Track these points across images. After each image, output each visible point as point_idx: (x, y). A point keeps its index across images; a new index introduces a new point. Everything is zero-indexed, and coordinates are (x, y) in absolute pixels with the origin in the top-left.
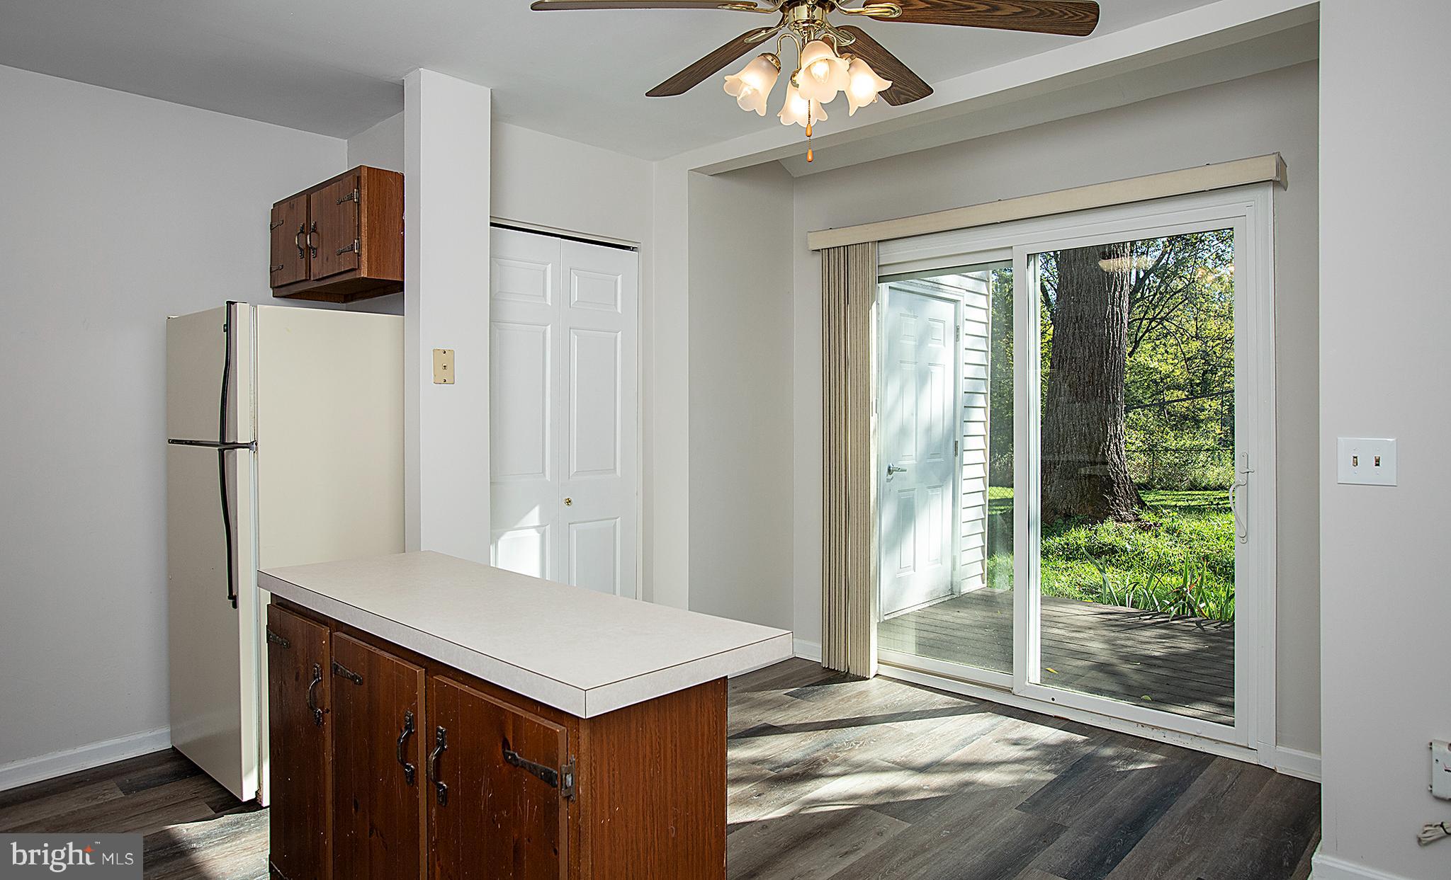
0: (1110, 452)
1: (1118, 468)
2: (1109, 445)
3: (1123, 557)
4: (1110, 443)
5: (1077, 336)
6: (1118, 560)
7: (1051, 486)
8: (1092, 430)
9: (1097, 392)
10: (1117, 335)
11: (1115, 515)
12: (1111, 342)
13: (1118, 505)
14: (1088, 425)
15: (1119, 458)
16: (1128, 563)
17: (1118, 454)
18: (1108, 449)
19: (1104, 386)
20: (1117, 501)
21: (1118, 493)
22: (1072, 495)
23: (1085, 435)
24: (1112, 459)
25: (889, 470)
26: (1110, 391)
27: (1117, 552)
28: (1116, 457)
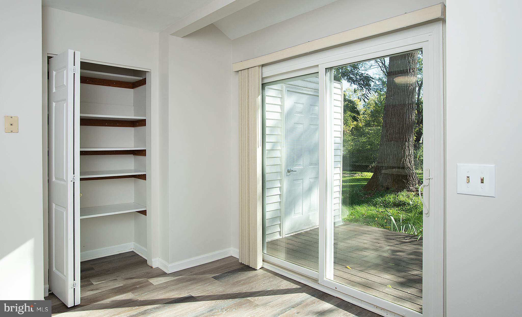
0: (406, 162)
1: (410, 168)
2: (406, 159)
3: (408, 207)
4: (406, 158)
5: (393, 113)
6: (406, 208)
7: (381, 176)
8: (399, 153)
9: (401, 137)
10: (410, 113)
11: (407, 188)
12: (408, 116)
13: (409, 184)
14: (397, 150)
15: (410, 164)
16: (410, 210)
17: (410, 162)
18: (406, 161)
19: (404, 134)
20: (409, 183)
21: (409, 179)
22: (389, 180)
23: (396, 155)
24: (407, 165)
25: (288, 171)
26: (407, 136)
27: (406, 205)
28: (409, 164)
